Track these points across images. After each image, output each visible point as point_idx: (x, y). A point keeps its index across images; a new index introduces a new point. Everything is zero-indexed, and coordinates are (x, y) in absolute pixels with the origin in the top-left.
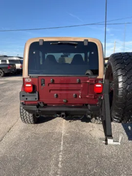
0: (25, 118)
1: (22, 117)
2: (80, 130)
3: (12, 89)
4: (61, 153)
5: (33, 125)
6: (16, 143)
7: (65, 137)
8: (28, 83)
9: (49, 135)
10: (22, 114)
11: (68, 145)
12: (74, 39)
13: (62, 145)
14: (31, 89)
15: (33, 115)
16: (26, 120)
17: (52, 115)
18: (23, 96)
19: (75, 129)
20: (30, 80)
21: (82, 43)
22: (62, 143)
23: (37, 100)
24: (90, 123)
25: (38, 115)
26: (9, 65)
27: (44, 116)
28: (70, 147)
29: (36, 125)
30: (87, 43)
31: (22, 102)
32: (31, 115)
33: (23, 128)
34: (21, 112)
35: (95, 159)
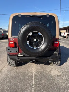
0: (10, 63)
1: (9, 62)
2: (44, 70)
3: (4, 46)
4: (33, 86)
5: (15, 67)
6: (5, 80)
7: (35, 75)
8: (12, 41)
9: (25, 74)
10: (8, 61)
11: (37, 81)
12: (40, 14)
13: (33, 80)
14: (14, 45)
15: (15, 62)
16: (11, 64)
17: (27, 61)
18: (9, 50)
19: (41, 70)
20: (13, 40)
21: (45, 16)
22: (33, 79)
23: (18, 52)
24: (49, 65)
25: (18, 62)
26: (3, 33)
27: (22, 62)
28: (39, 82)
29: (17, 67)
30: (49, 16)
31: (8, 53)
32: (14, 61)
33: (9, 69)
34: (8, 60)
35: (56, 90)
